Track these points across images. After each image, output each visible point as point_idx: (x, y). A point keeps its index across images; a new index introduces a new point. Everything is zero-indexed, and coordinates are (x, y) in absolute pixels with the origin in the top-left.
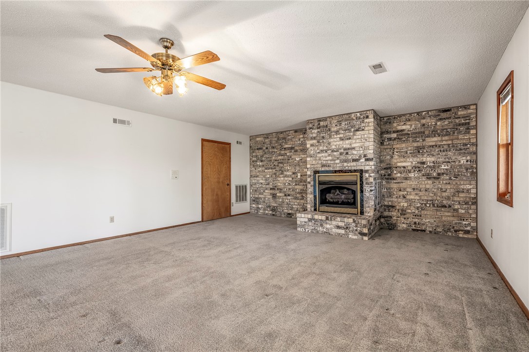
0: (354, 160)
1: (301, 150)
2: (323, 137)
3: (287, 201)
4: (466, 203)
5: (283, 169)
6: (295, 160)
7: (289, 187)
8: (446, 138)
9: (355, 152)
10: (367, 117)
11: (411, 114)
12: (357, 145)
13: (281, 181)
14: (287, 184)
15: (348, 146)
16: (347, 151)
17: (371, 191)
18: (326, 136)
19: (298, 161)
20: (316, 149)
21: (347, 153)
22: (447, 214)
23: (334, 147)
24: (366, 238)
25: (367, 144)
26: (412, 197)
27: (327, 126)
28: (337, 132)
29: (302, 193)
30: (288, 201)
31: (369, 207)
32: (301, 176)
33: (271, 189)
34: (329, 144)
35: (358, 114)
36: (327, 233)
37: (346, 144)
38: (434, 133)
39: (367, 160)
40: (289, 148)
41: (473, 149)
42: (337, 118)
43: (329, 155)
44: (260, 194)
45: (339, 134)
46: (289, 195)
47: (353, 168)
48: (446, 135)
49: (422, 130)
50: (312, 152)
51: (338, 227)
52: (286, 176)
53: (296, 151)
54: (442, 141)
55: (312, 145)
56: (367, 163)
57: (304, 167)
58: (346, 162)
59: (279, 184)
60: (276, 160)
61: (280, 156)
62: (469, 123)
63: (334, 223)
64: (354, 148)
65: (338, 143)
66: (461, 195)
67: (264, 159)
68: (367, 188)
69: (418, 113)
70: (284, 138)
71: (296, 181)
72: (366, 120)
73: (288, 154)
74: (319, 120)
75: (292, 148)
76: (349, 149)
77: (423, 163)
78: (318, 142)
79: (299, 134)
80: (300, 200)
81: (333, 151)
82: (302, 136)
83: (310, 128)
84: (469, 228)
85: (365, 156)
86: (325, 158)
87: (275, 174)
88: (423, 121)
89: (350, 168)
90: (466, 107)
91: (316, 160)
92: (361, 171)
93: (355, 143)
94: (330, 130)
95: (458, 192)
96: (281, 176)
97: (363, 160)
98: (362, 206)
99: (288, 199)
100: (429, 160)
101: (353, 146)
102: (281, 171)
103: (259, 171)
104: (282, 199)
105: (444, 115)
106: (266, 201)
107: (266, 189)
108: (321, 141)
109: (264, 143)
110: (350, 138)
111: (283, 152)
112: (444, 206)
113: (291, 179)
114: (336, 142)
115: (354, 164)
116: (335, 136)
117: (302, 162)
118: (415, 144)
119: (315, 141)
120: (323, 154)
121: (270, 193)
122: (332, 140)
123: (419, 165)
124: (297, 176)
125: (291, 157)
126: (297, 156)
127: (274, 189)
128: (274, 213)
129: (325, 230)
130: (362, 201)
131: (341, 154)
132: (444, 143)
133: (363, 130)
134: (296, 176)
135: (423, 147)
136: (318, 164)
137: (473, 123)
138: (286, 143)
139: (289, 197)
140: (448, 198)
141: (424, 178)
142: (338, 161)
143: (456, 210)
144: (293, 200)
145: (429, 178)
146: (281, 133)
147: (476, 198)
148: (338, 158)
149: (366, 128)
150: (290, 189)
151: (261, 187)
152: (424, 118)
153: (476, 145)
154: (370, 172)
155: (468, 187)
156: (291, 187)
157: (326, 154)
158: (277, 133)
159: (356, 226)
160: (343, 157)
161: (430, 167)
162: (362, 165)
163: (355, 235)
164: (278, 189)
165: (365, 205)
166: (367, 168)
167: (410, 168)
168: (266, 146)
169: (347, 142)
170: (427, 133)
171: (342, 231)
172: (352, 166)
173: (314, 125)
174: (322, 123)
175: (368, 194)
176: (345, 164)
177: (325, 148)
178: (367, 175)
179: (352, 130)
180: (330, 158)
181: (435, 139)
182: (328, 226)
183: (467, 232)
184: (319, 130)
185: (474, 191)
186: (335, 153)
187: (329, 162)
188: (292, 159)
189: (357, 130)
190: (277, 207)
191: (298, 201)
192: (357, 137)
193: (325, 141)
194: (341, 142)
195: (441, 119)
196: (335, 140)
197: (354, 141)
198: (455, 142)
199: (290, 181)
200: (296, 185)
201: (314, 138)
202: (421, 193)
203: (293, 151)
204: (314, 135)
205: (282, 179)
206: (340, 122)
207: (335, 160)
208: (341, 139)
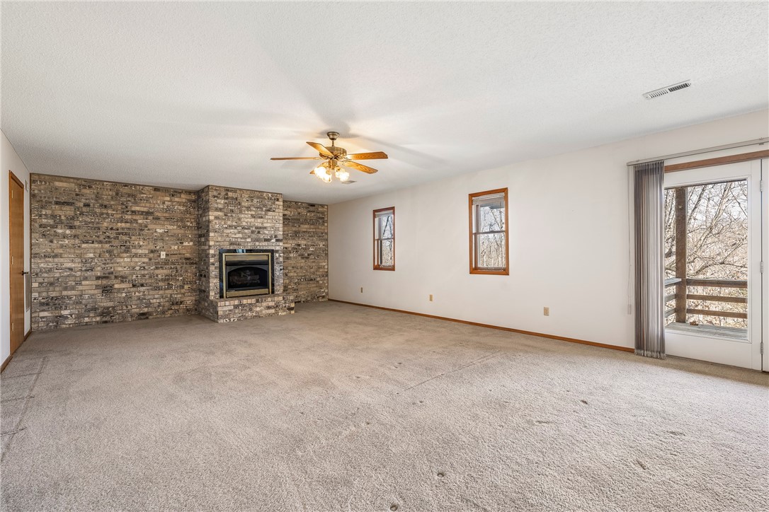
0: (266, 240)
1: (167, 219)
2: (232, 211)
3: (137, 294)
4: (323, 276)
5: (128, 244)
6: (156, 232)
7: (143, 272)
8: (312, 227)
9: (267, 232)
10: (278, 200)
11: (291, 202)
12: (269, 225)
13: (123, 264)
14: (138, 268)
15: (260, 225)
16: (259, 229)
17: (281, 270)
18: (235, 209)
19: (162, 235)
20: (223, 223)
21: (259, 232)
22: (313, 285)
23: (244, 224)
24: (293, 312)
25: (277, 225)
26: (292, 274)
27: (236, 198)
28: (248, 208)
29: (168, 280)
30: (141, 294)
31: (279, 285)
32: (167, 255)
33: (98, 278)
34: (239, 219)
35: (270, 195)
36: (258, 317)
37: (258, 222)
38: (306, 222)
39: (277, 240)
40: (143, 212)
41: (326, 237)
42: (248, 192)
43: (239, 232)
44: (66, 289)
45: (251, 210)
46: (142, 285)
47: (265, 248)
48: (312, 224)
49: (298, 217)
50: (217, 226)
51: (269, 308)
52: (136, 255)
53: (158, 218)
54: (310, 228)
55: (217, 218)
56: (278, 243)
57: (171, 242)
58: (257, 241)
59: (120, 269)
60: (112, 229)
61: (121, 222)
62: (323, 218)
63: (265, 304)
64: (265, 228)
65: (249, 220)
66: (321, 270)
67: (77, 223)
68: (277, 267)
69: (296, 202)
70: (133, 196)
71: (157, 263)
72: (277, 203)
73: (140, 221)
74: (227, 190)
75: (148, 213)
76: (260, 228)
77: (299, 245)
78: (225, 215)
79: (163, 194)
80: (165, 289)
81: (244, 228)
82: (168, 199)
83: (215, 197)
84: (324, 294)
85: (276, 237)
86: (235, 235)
87: (109, 252)
88: (299, 210)
89: (261, 248)
90: (322, 206)
91: (222, 236)
92: (272, 252)
93: (267, 222)
94: (240, 204)
95: (319, 268)
96: (125, 255)
97: (274, 240)
98: (273, 285)
99: (139, 292)
100: (303, 242)
101: (265, 225)
102: (123, 248)
103: (62, 246)
104: (126, 293)
105: (311, 209)
106: (84, 302)
107: (86, 279)
108: (229, 215)
109: (77, 195)
110: (262, 217)
111: (128, 217)
112: (312, 280)
113: (146, 260)
114: (246, 219)
115: (266, 243)
116: (246, 212)
117: (168, 236)
118: (294, 229)
119: (220, 214)
120: (232, 231)
121: (96, 286)
122: (243, 216)
123: (296, 247)
124: (160, 256)
125: (146, 227)
126: (159, 226)
127: (106, 278)
128: (105, 319)
129: (254, 314)
130: (273, 280)
131: (253, 232)
132: (311, 230)
133: (274, 211)
134: (156, 255)
135: (299, 232)
136: (225, 241)
137: (326, 219)
138: (136, 203)
139: (142, 289)
140: (314, 273)
141: (300, 258)
142: (249, 240)
143: (318, 282)
144: (151, 292)
145: (303, 258)
146: (126, 185)
147: (327, 272)
148: (249, 237)
149: (277, 210)
150: (144, 275)
151: (68, 276)
152: (299, 208)
153: (327, 234)
154: (280, 252)
155: (324, 264)
156: (146, 272)
157: (236, 231)
158: (115, 184)
159: (285, 303)
160: (254, 236)
161: (303, 248)
162: (273, 245)
163: (284, 311)
164: (116, 277)
165: (276, 284)
166: (278, 248)
167: (290, 249)
168: (83, 200)
169: (259, 220)
170: (301, 220)
171: (273, 311)
172: (264, 246)
173: (219, 194)
174: (230, 194)
175: (278, 274)
176: (257, 243)
177: (234, 224)
178: (277, 255)
179: (264, 209)
180: (240, 235)
181: (306, 226)
182: (258, 309)
183: (323, 297)
184: (226, 201)
185: (326, 267)
186: (246, 231)
187: (239, 240)
188: (149, 230)
189: (269, 210)
190: (113, 308)
191: (161, 292)
192: (269, 217)
193: (234, 215)
194: (253, 220)
195: (309, 211)
196: (246, 216)
197: (266, 221)
198: (318, 230)
199: (144, 263)
200: (157, 268)
201: (220, 210)
202: (298, 271)
203: (151, 217)
204: (220, 206)
205: (129, 260)
206: (251, 198)
207: (246, 238)
208: (253, 216)
